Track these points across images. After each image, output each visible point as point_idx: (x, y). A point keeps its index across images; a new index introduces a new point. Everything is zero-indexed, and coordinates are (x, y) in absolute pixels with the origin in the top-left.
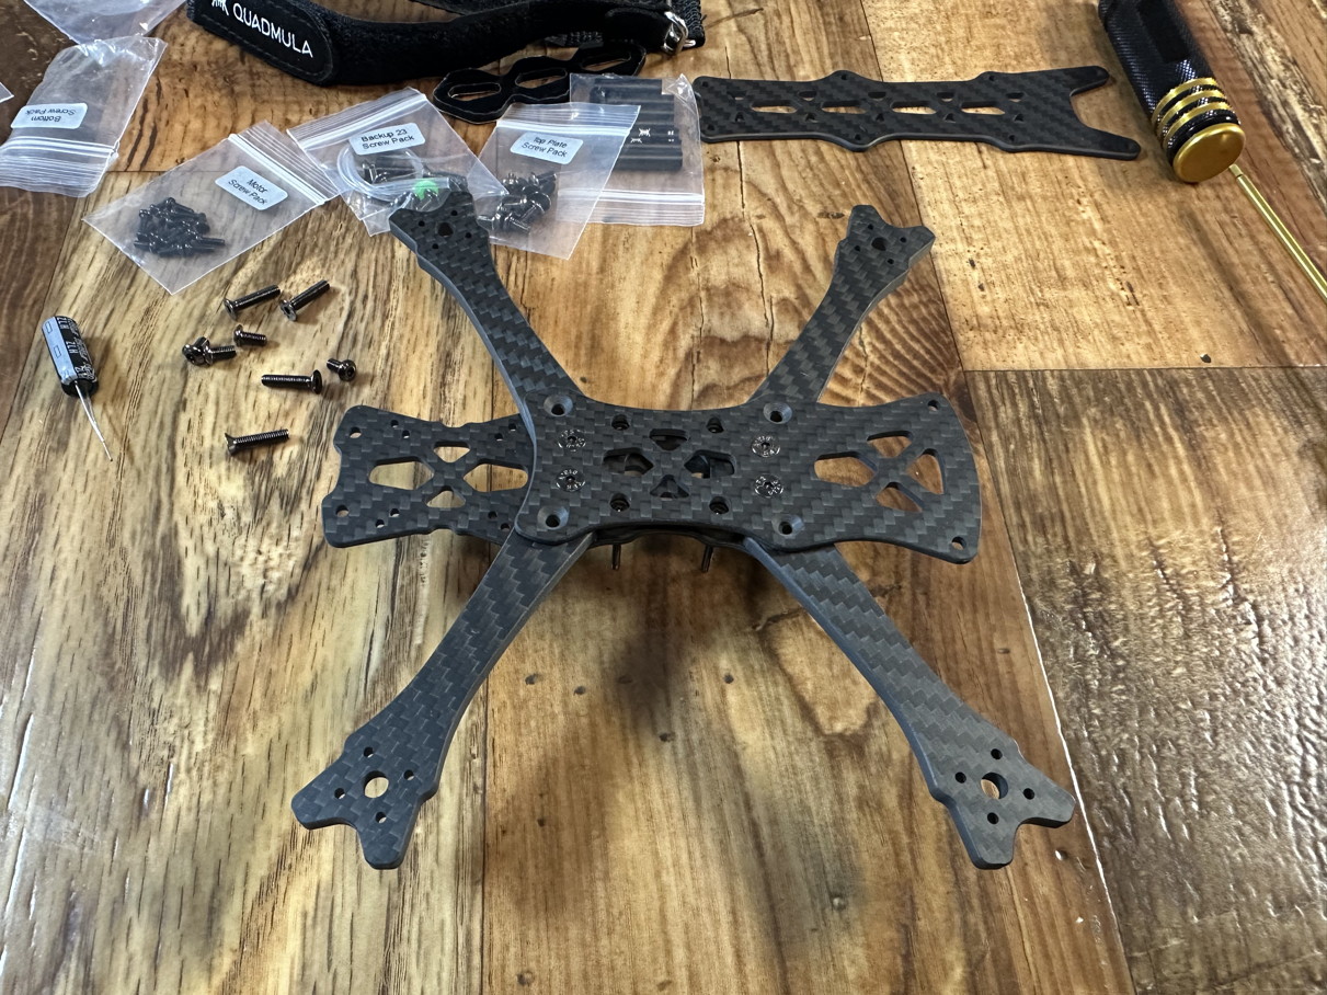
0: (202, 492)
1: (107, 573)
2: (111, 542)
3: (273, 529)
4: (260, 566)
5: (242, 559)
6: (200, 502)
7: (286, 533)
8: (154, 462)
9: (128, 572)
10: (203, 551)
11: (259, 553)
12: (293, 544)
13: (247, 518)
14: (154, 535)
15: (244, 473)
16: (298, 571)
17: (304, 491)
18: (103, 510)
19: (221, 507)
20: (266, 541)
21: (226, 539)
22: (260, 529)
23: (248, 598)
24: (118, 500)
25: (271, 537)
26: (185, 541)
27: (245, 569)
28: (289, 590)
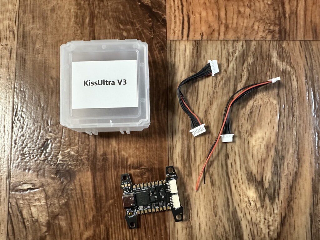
0: (242, 194)
1: (217, 226)
2: (216, 214)
3: (268, 210)
4: (266, 224)
5: (260, 222)
6: (242, 198)
7: (272, 211)
8: (223, 181)
9: (224, 226)
10: (246, 218)
11: (265, 219)
12: (276, 216)
13: (259, 205)
14: (229, 211)
15: (254, 187)
16: (279, 227)
17: (276, 194)
18: (210, 202)
19: (249, 201)
20: (267, 215)
21: (253, 213)
22: (264, 210)
23: (265, 237)
24: (214, 197)
25: (268, 213)
26: (240, 215)
27: (262, 226)
28: (278, 234)
